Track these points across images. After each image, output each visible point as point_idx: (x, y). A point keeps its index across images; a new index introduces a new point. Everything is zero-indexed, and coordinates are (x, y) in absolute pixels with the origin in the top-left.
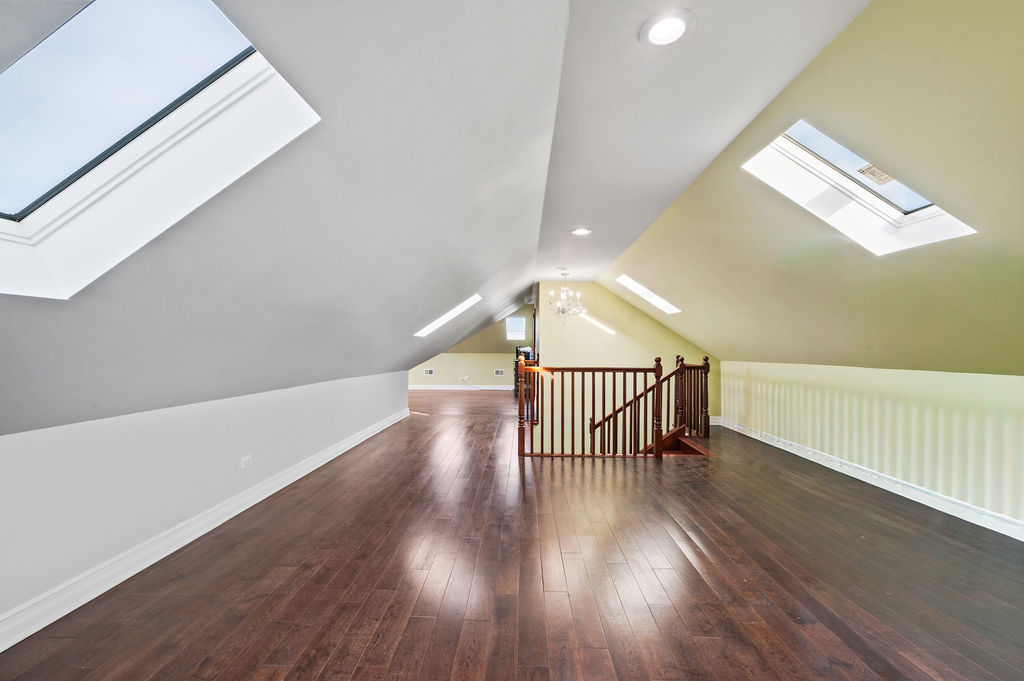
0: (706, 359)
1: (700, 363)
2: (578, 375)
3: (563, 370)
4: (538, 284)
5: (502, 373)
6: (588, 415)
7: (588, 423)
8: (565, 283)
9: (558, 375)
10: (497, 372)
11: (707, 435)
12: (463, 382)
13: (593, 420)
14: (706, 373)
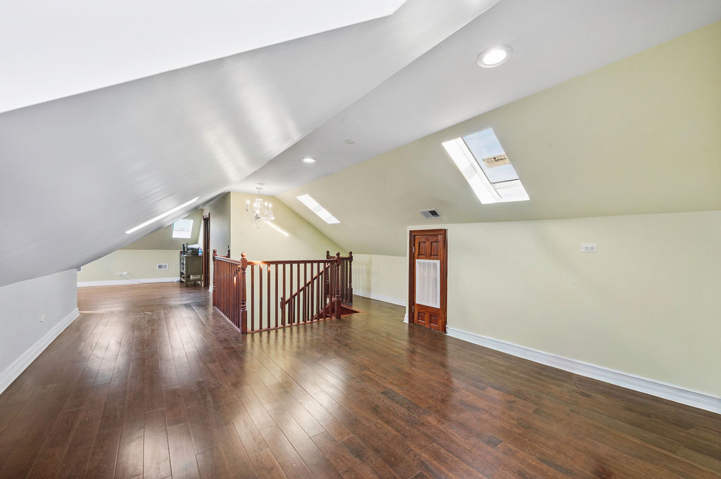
0: (351, 253)
1: (347, 256)
2: (288, 266)
3: (277, 263)
4: (229, 192)
5: (165, 267)
6: (280, 295)
7: (280, 301)
8: (260, 196)
9: (273, 267)
10: (160, 267)
11: (351, 301)
12: (121, 277)
13: (283, 299)
14: (350, 262)
